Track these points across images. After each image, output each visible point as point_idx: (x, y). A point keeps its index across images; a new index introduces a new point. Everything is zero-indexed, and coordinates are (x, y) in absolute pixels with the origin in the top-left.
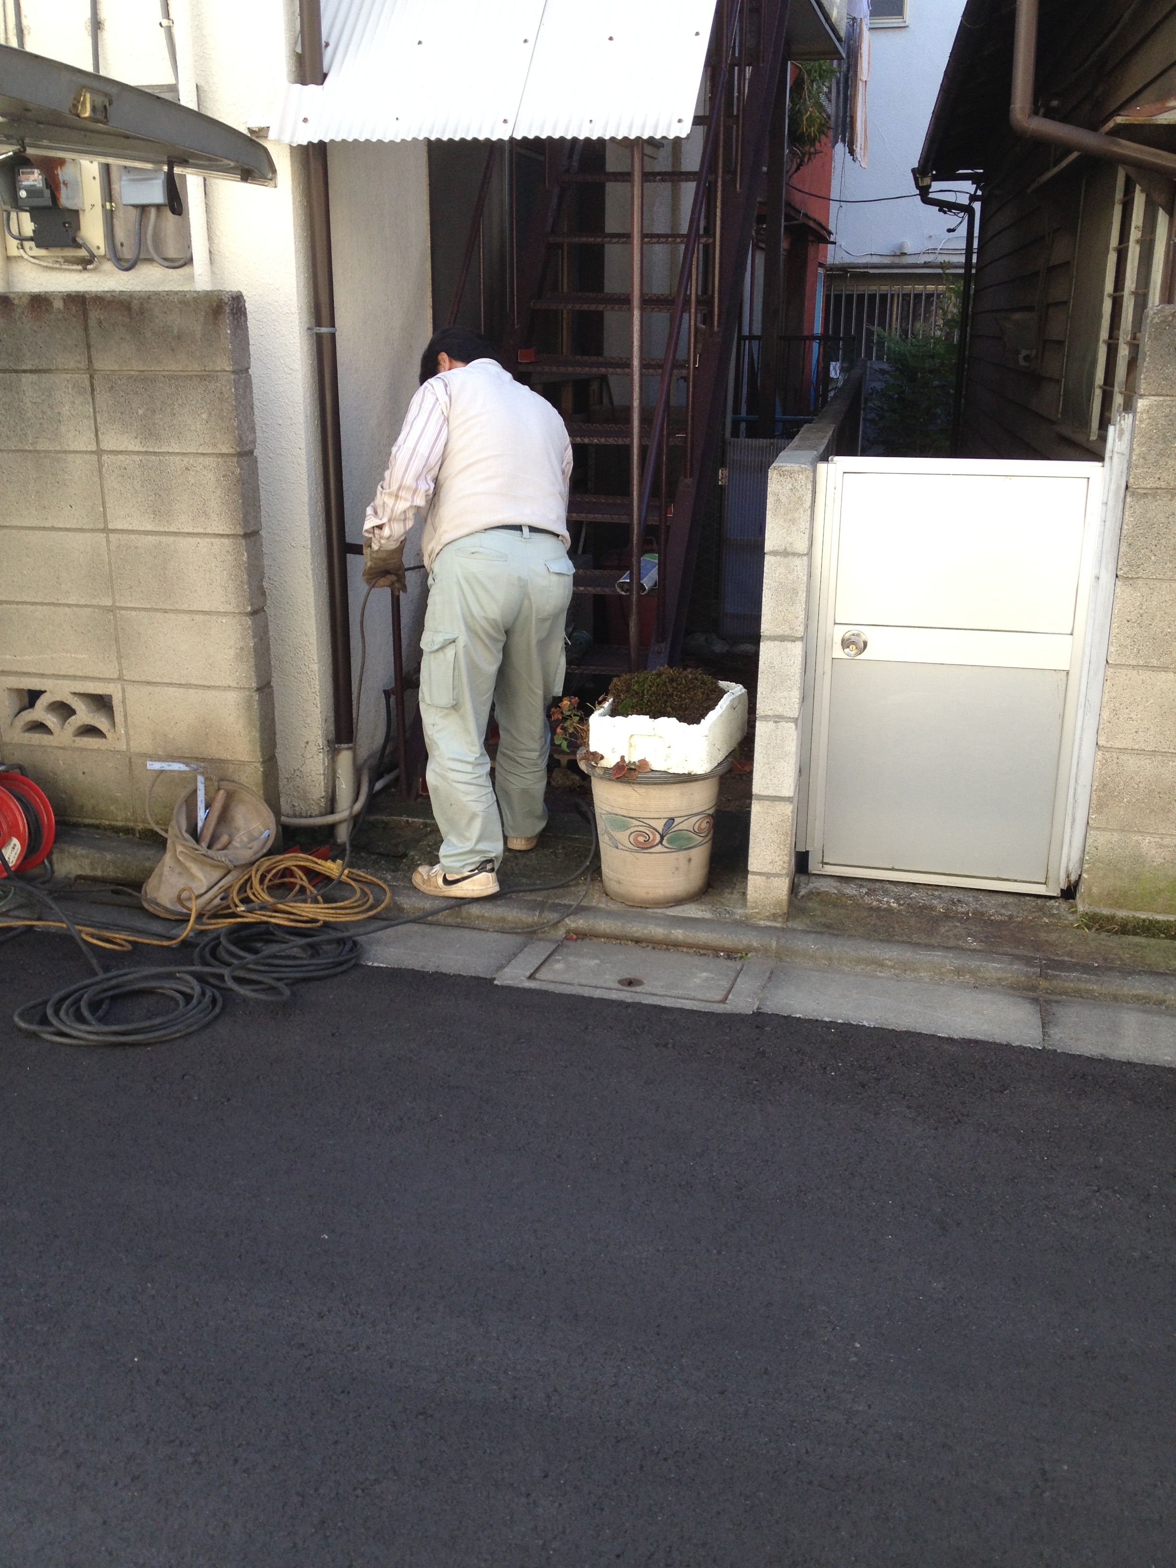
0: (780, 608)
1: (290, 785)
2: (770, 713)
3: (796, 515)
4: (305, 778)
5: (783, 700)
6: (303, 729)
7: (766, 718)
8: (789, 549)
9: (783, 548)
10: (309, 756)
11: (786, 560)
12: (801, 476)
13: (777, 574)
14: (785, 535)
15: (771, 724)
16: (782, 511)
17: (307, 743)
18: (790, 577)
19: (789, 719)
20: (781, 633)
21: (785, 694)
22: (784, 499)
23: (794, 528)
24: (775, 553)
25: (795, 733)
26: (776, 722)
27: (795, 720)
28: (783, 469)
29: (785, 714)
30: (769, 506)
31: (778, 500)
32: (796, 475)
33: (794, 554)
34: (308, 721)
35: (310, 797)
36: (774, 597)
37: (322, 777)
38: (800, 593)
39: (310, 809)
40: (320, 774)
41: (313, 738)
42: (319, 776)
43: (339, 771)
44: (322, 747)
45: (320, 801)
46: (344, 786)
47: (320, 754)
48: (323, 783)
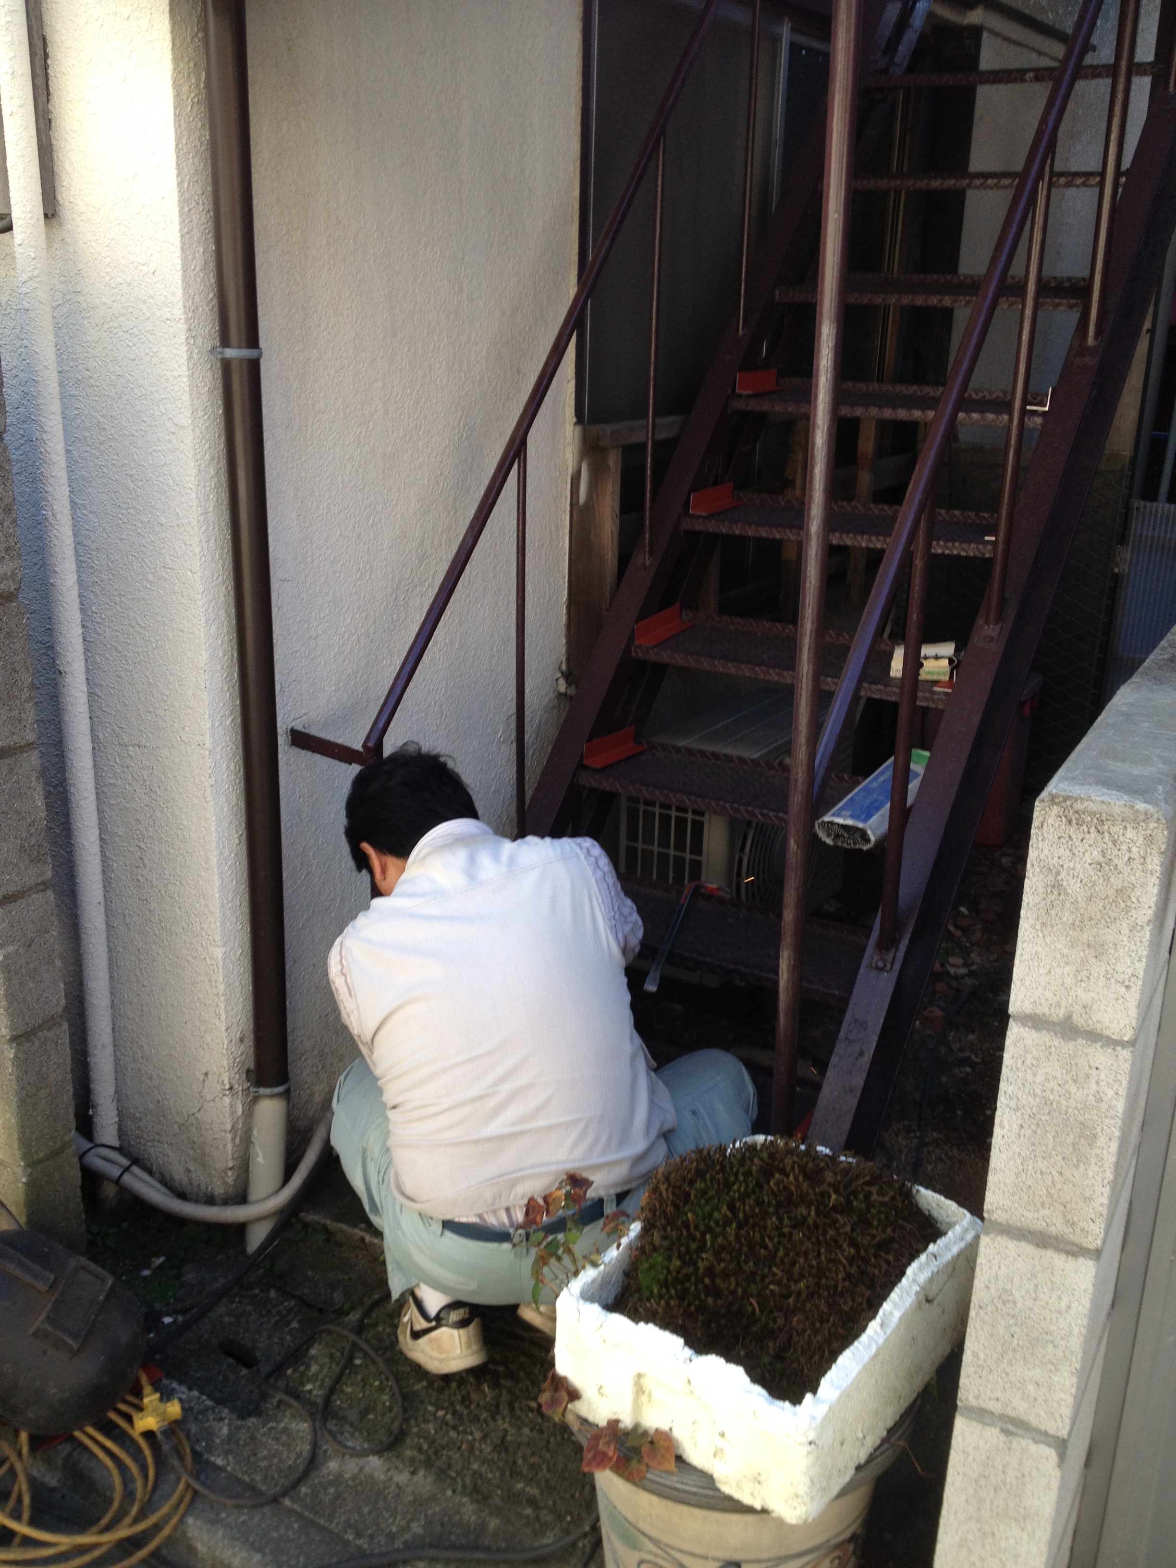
0: (1042, 1165)
1: (183, 1137)
2: (995, 1407)
3: (1109, 935)
4: (204, 1133)
5: (1031, 1388)
7: (981, 1415)
8: (1079, 1020)
9: (1062, 1013)
10: (209, 1097)
11: (1069, 1047)
12: (1130, 833)
13: (1039, 1079)
14: (1068, 981)
15: (993, 1435)
16: (1067, 917)
17: (206, 1074)
18: (1078, 1094)
19: (1042, 1436)
20: (1040, 1225)
21: (1037, 1374)
22: (1073, 887)
23: (1098, 969)
24: (1036, 1022)
25: (1057, 1474)
26: (1006, 1432)
27: (1061, 1446)
28: (1078, 806)
29: (1034, 1421)
30: (1028, 898)
31: (1057, 887)
32: (1116, 829)
33: (1094, 1036)
36: (1027, 1132)
38: (1102, 1141)
39: (210, 1188)
40: (225, 1131)
41: (215, 1069)
42: (223, 1134)
43: (255, 1132)
44: (228, 1087)
45: (223, 1174)
46: (260, 1160)
47: (225, 1098)
48: (230, 1146)
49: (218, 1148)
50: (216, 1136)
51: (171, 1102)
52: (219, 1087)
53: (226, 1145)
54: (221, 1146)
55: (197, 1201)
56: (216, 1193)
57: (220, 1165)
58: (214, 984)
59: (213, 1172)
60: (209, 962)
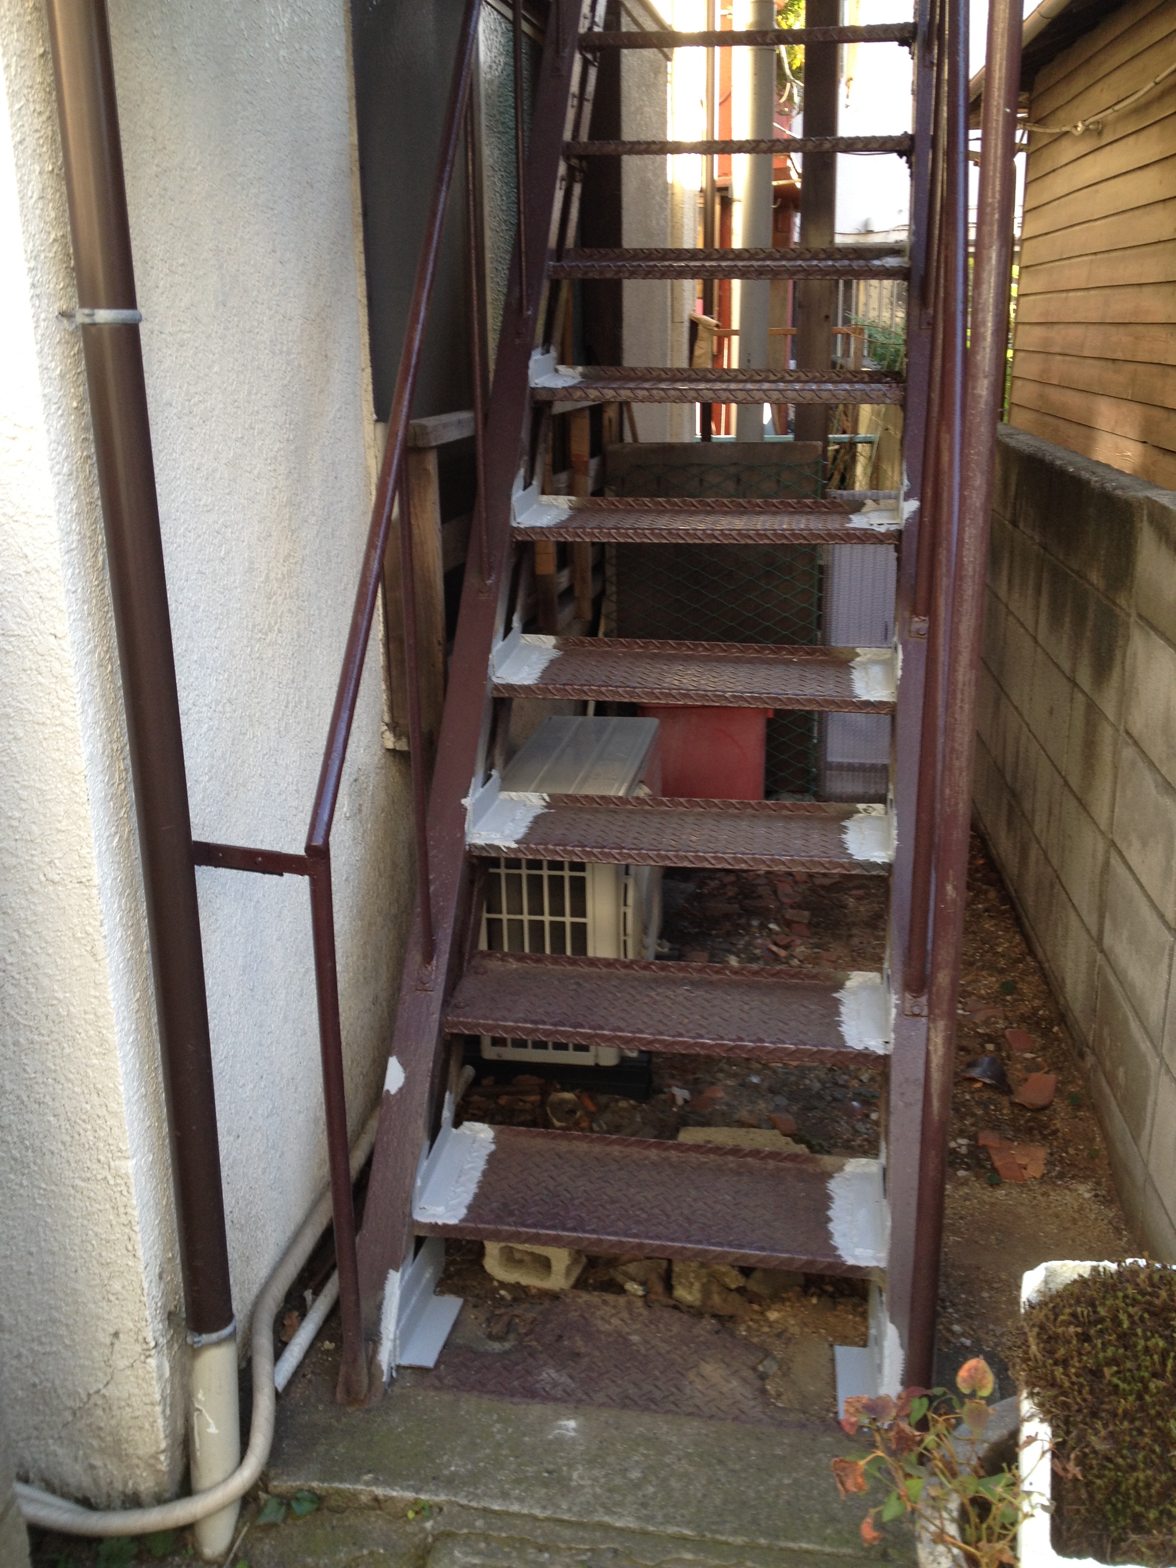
1: (80, 1425)
4: (116, 1412)
6: (104, 1304)
10: (122, 1363)
17: (116, 1335)
34: (117, 1286)
35: (131, 1451)
37: (158, 1409)
39: (130, 1484)
40: (153, 1404)
41: (130, 1325)
42: (149, 1408)
43: (200, 1396)
44: (153, 1344)
45: (152, 1461)
46: (213, 1430)
47: (149, 1360)
48: (160, 1422)
49: (141, 1428)
50: (137, 1413)
51: (57, 1382)
52: (138, 1348)
53: (155, 1421)
54: (147, 1426)
55: (108, 1508)
56: (142, 1488)
57: (144, 1451)
58: (122, 1210)
59: (135, 1461)
60: (112, 1182)
